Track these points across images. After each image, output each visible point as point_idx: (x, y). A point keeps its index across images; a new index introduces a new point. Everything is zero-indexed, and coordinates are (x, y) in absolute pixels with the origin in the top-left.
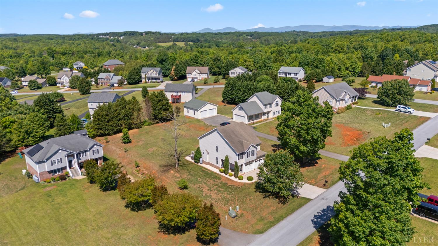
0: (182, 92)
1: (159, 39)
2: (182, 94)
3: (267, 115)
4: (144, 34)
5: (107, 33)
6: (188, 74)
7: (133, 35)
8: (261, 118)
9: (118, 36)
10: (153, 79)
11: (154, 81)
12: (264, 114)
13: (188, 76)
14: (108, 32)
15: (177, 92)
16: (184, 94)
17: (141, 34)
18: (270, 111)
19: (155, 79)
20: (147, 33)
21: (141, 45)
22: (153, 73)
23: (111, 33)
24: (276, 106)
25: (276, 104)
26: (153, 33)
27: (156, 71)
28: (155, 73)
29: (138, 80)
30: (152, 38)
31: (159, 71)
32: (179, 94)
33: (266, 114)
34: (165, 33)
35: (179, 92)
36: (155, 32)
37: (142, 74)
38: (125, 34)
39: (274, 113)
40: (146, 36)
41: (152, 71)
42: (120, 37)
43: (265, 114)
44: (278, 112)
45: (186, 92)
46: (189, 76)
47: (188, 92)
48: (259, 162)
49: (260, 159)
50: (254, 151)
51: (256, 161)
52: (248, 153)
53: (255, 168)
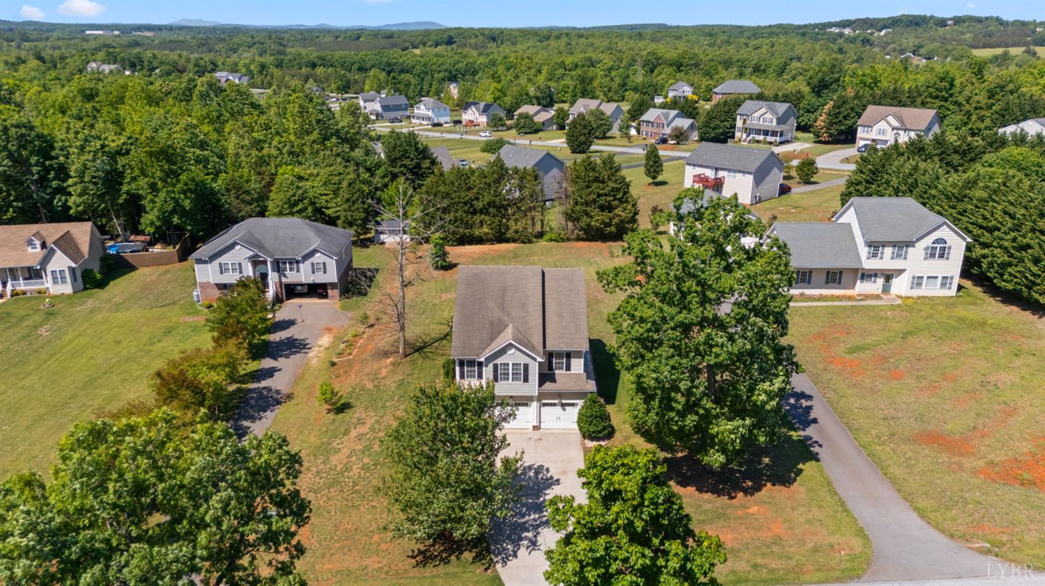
0: (729, 170)
1: (990, 36)
2: (729, 176)
3: (881, 281)
4: (950, 22)
5: (848, 21)
6: (864, 126)
7: (917, 24)
8: (853, 287)
9: (875, 28)
10: (758, 132)
11: (761, 138)
12: (868, 275)
13: (860, 133)
14: (852, 18)
15: (717, 170)
16: (734, 177)
17: (942, 23)
18: (901, 271)
19: (766, 133)
20: (958, 21)
21: (922, 51)
22: (765, 116)
23: (859, 20)
24: (932, 256)
25: (934, 249)
26: (979, 20)
27: (774, 112)
28: (768, 116)
29: (725, 133)
30: (968, 35)
31: (780, 113)
32: (721, 174)
33: (876, 275)
34: (1016, 22)
35: (722, 169)
36: (987, 18)
37: (738, 117)
38: (894, 22)
39: (917, 281)
40: (956, 27)
41: (764, 110)
42: (880, 30)
43: (870, 276)
44: (939, 281)
45: (740, 171)
46: (865, 135)
47: (744, 172)
48: (559, 408)
49: (564, 401)
50: (526, 367)
51: (544, 401)
52: (496, 367)
53: (543, 426)
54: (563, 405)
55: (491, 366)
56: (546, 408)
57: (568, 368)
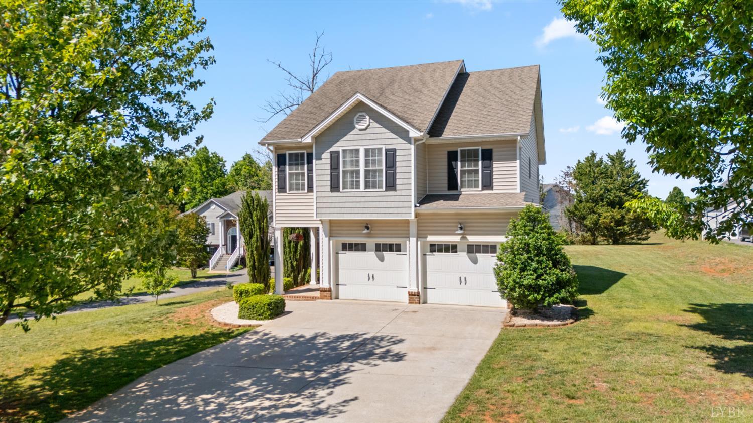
48: (462, 256)
49: (473, 239)
50: (391, 155)
51: (431, 238)
52: (335, 157)
53: (431, 296)
54: (473, 249)
55: (326, 156)
56: (437, 254)
57: (488, 184)
